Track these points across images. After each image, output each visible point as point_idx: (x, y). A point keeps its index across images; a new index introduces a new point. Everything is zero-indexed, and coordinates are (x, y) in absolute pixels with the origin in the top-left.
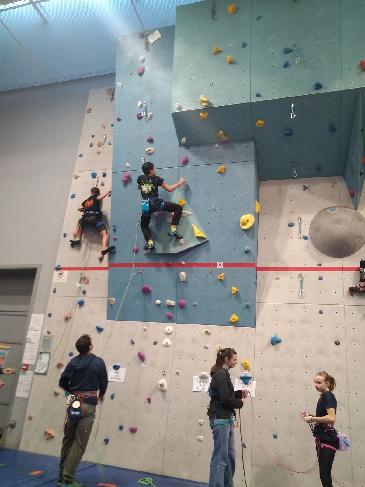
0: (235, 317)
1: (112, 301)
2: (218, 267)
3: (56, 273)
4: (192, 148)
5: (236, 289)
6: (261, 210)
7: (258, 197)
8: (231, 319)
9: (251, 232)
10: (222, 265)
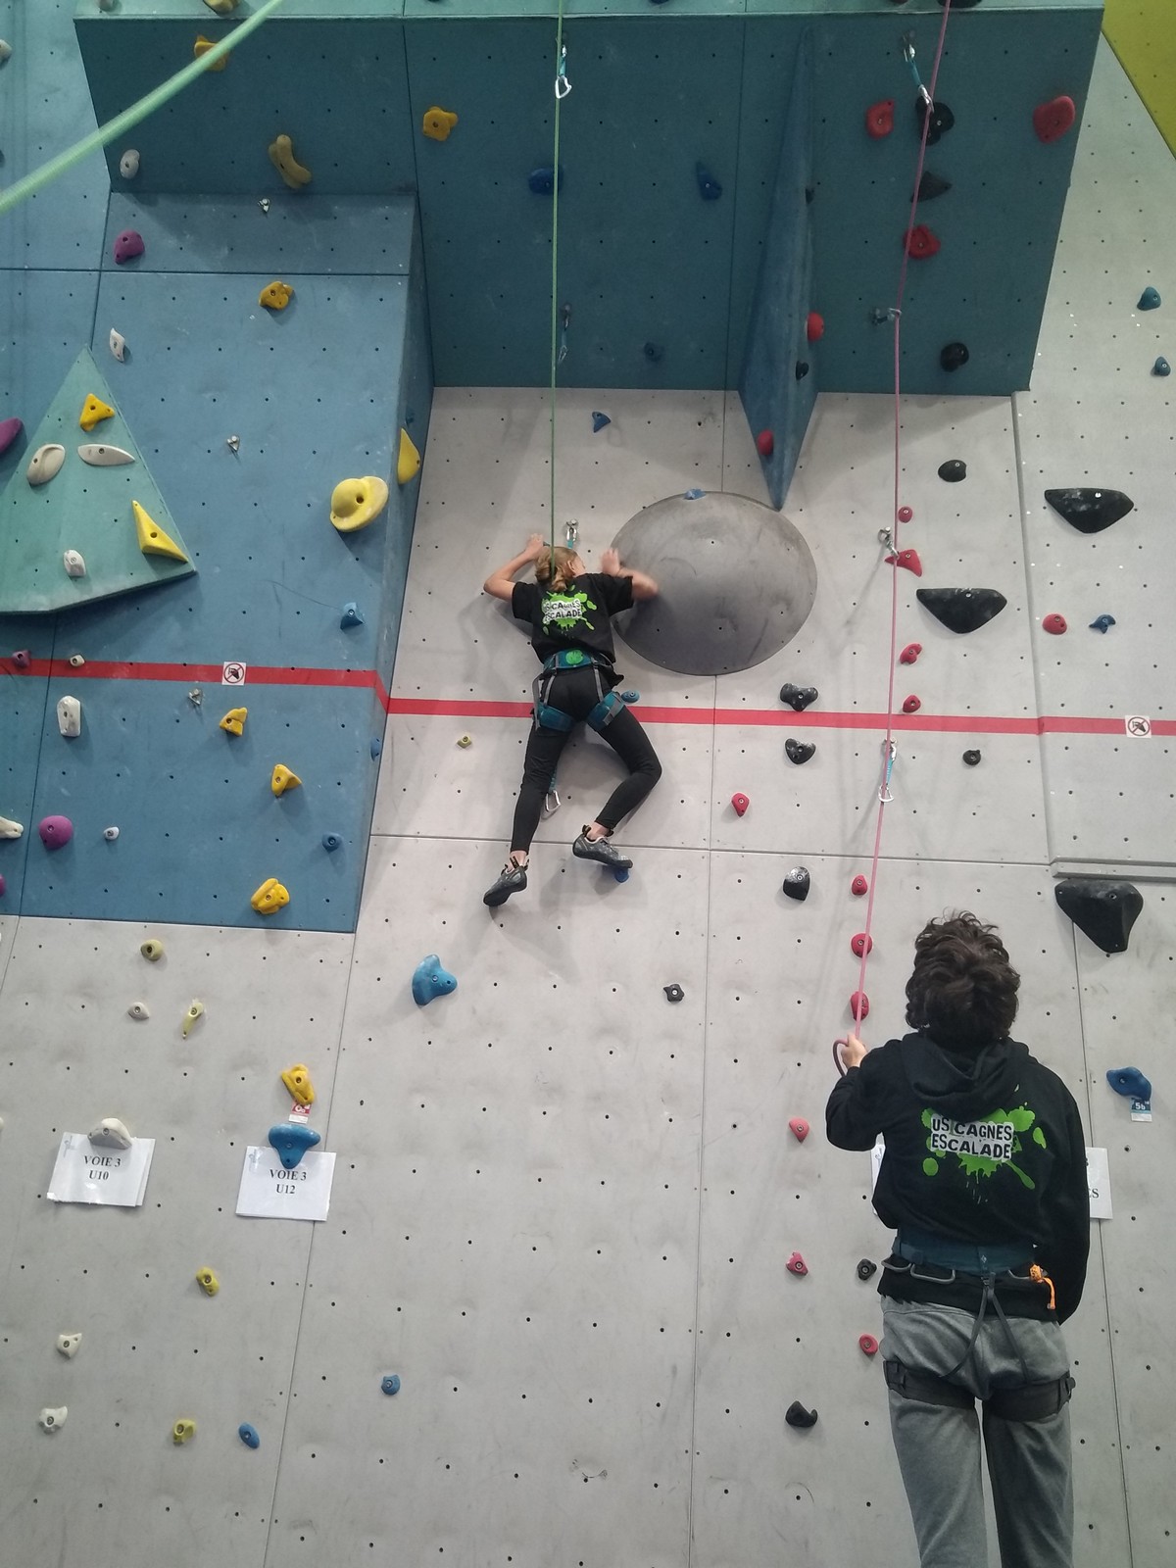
0: (274, 887)
4: (163, 203)
5: (290, 773)
8: (255, 897)
9: (373, 545)
10: (240, 675)
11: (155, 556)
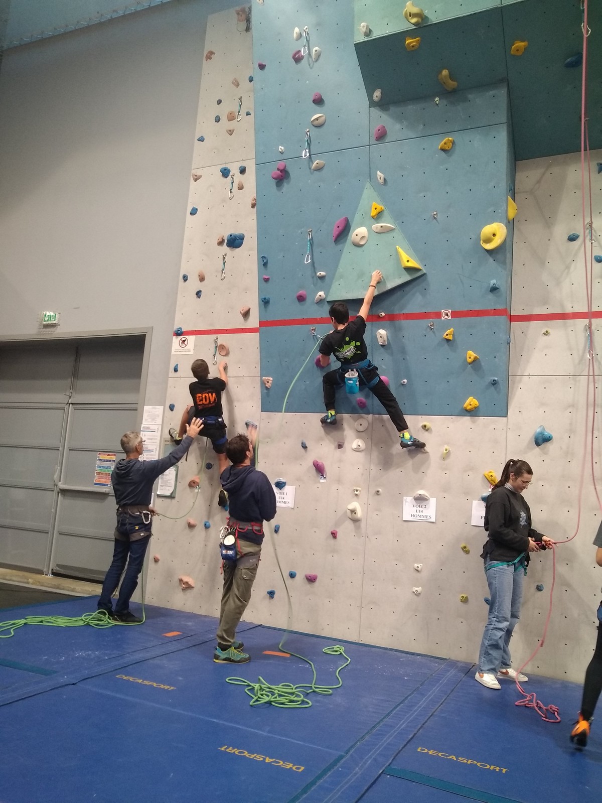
0: (472, 401)
1: (268, 382)
2: (443, 318)
3: (176, 341)
4: (392, 109)
5: (475, 355)
6: (517, 215)
7: (513, 192)
8: (465, 405)
9: (501, 254)
10: (449, 315)
11: (409, 270)
